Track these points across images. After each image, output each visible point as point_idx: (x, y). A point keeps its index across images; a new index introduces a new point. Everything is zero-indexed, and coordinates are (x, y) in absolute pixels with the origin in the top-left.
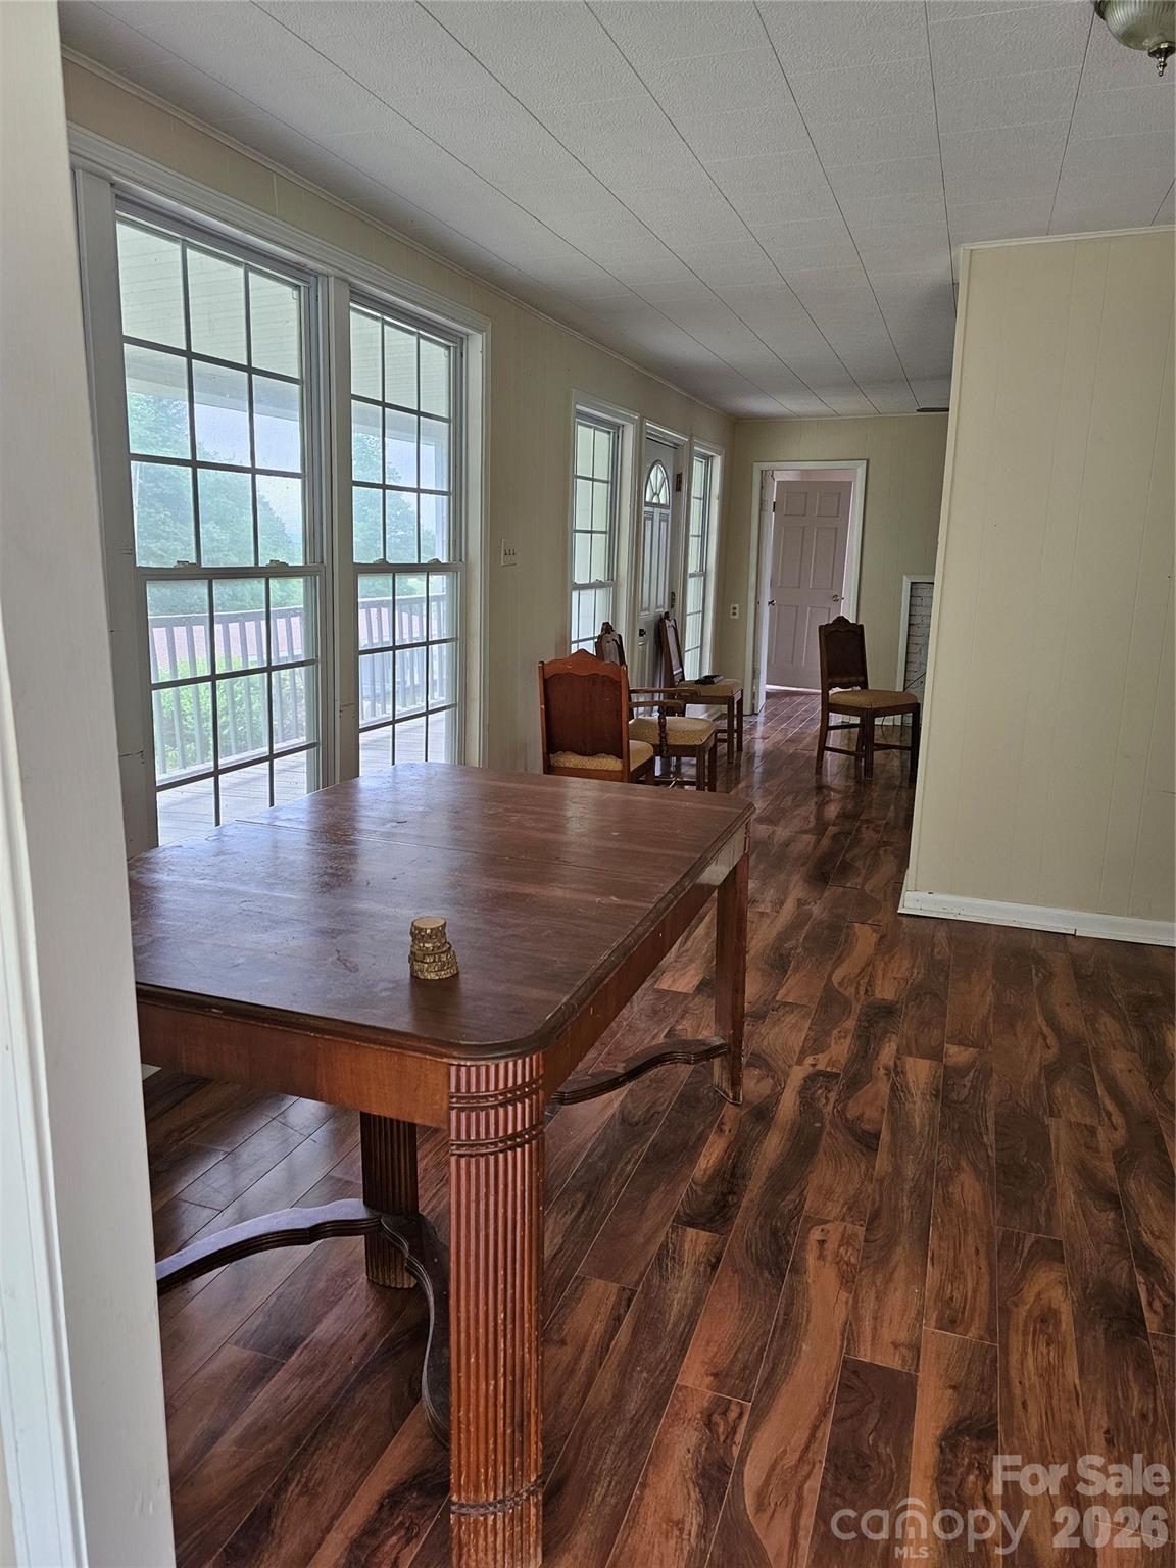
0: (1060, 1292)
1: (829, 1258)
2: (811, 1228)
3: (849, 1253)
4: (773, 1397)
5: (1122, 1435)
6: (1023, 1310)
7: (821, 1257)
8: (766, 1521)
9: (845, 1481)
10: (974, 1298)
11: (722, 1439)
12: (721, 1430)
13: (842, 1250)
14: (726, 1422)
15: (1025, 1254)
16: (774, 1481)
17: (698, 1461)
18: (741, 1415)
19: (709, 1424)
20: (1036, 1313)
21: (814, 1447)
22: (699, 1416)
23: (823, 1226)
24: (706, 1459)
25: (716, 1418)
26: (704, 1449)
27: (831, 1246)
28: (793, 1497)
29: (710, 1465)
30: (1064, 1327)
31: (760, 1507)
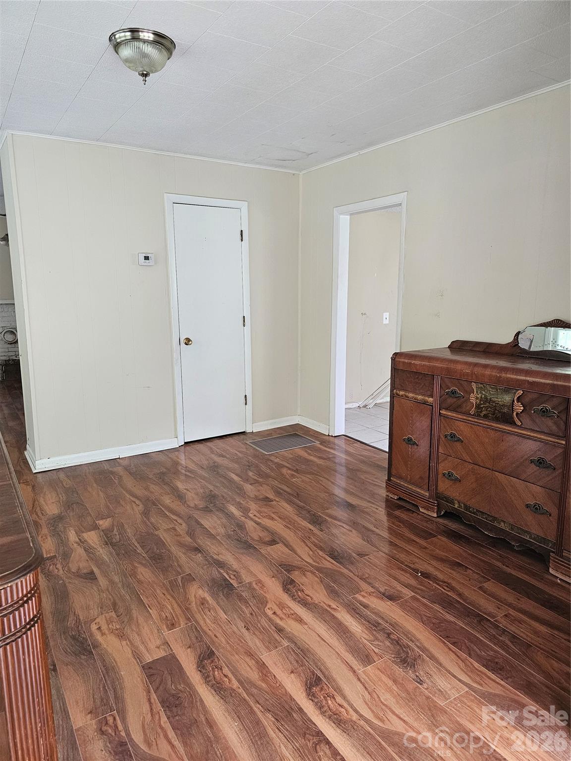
0: (201, 591)
1: (107, 632)
2: (90, 626)
3: (114, 626)
4: (123, 701)
5: (250, 625)
6: (193, 604)
7: (103, 634)
8: (156, 748)
9: (174, 709)
10: (174, 611)
11: (113, 734)
12: (110, 731)
13: (110, 626)
14: (110, 727)
15: (181, 585)
16: (148, 731)
17: (109, 750)
18: (115, 719)
19: (102, 733)
20: (198, 603)
21: (154, 707)
22: (96, 734)
23: (94, 622)
24: (112, 747)
25: (104, 728)
26: (108, 744)
27: (104, 627)
28: (159, 730)
29: (116, 748)
30: (210, 602)
31: (149, 745)
